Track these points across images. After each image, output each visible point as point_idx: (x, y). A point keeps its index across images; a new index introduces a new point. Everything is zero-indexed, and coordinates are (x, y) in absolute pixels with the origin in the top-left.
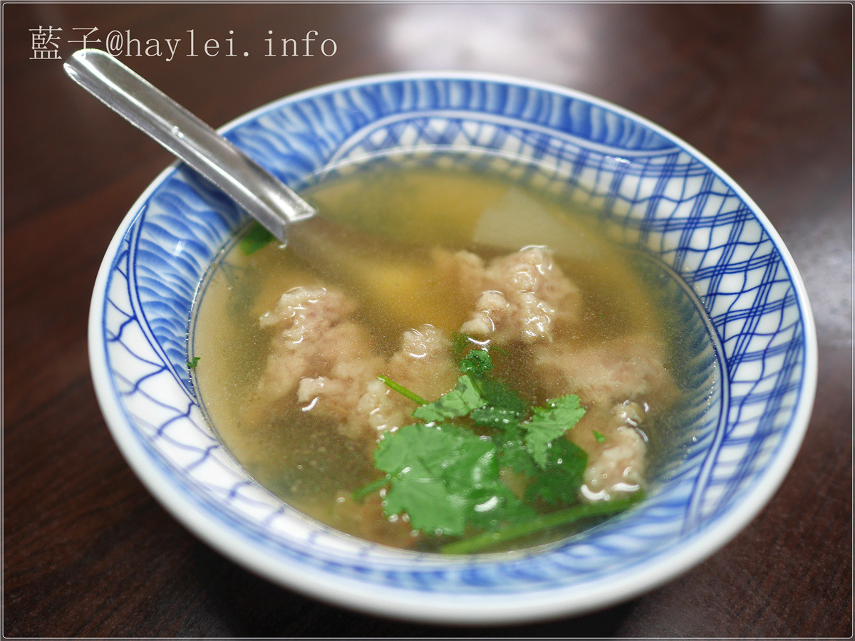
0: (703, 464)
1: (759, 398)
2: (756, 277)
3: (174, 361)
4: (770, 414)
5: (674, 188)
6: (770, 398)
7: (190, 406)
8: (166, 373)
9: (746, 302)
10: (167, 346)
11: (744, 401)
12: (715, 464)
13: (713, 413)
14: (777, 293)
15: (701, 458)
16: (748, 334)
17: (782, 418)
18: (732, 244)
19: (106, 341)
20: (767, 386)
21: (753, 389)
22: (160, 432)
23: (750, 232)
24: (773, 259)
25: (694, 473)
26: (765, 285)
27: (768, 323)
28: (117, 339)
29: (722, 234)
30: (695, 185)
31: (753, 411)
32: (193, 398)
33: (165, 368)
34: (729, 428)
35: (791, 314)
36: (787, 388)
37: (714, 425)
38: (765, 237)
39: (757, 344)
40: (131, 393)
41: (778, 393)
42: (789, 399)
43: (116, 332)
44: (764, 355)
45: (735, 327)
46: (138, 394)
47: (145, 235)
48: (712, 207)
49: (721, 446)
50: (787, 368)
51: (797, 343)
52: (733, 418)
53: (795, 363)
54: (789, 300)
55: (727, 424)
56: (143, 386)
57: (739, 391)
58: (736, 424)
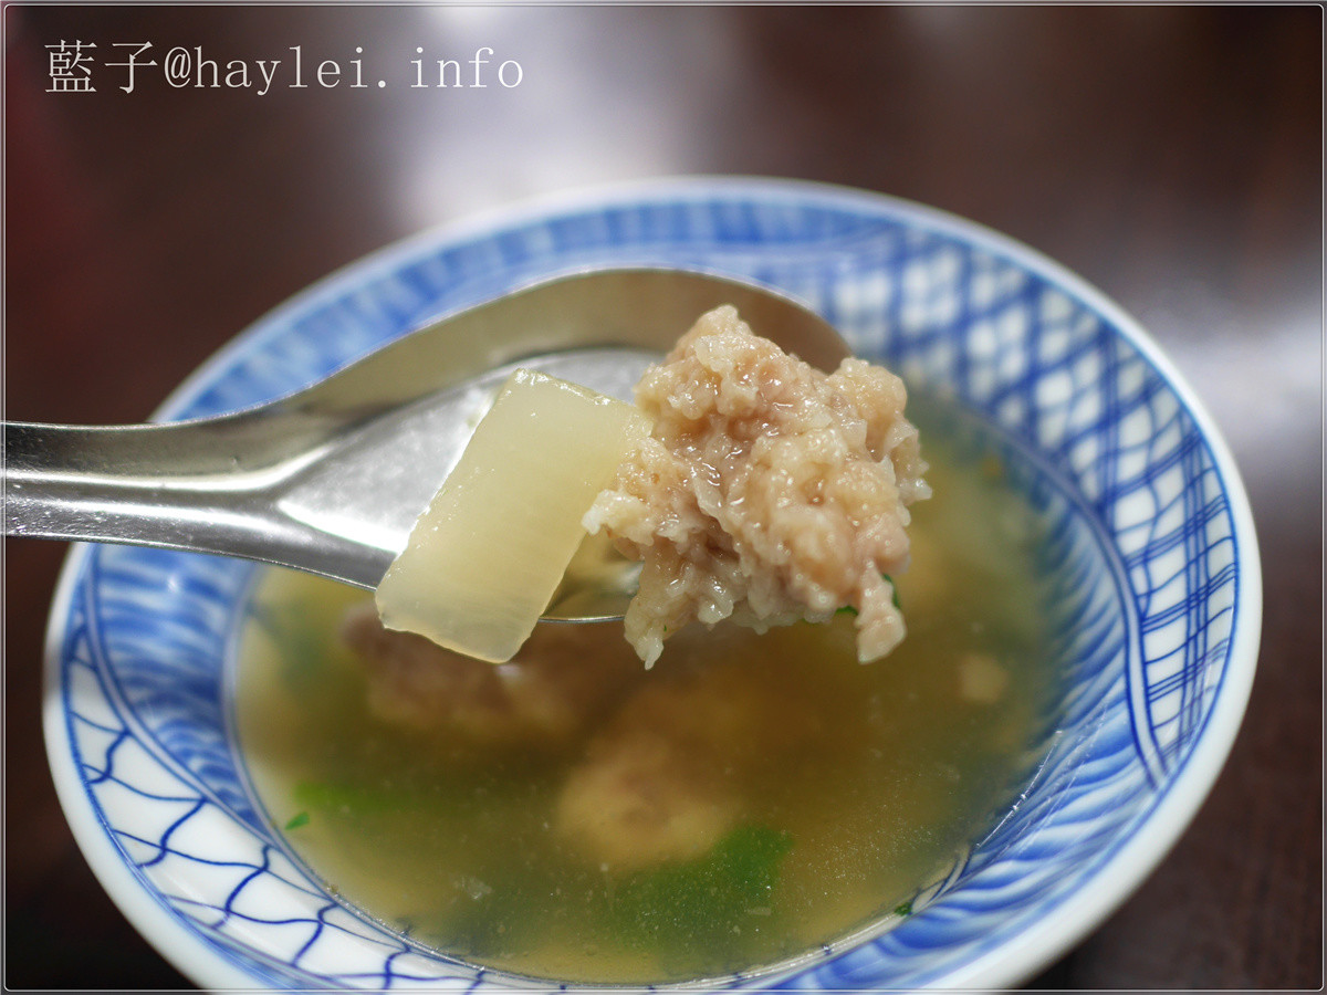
0: (1127, 671)
1: (1168, 544)
2: (1089, 369)
3: (216, 785)
4: (1198, 559)
5: (918, 279)
6: (1186, 539)
7: (265, 851)
8: (207, 810)
9: (1089, 410)
10: (196, 764)
11: (1146, 556)
12: (1145, 664)
13: (1105, 591)
14: (1130, 382)
15: (1118, 661)
16: (1111, 455)
17: (1219, 559)
18: (1034, 333)
19: (88, 785)
20: (1173, 521)
21: (1152, 533)
22: (228, 909)
23: (1054, 308)
24: (1105, 337)
25: (1119, 687)
26: (1109, 376)
27: (1134, 429)
28: (107, 775)
29: (1014, 325)
30: (947, 267)
31: (1168, 565)
32: (265, 838)
33: (203, 801)
34: (1143, 602)
35: (1165, 406)
36: (1205, 515)
37: (1115, 608)
38: (1079, 309)
39: (1130, 467)
40: (158, 860)
41: (1196, 525)
42: (1217, 528)
43: (101, 764)
44: (1148, 477)
45: (1086, 453)
46: (170, 857)
47: (108, 592)
48: (985, 290)
49: (1142, 634)
50: (1193, 483)
51: (1192, 443)
52: (1141, 587)
53: (1203, 473)
54: (1153, 386)
55: (1136, 598)
56: (173, 843)
57: (1132, 543)
58: (1150, 593)
